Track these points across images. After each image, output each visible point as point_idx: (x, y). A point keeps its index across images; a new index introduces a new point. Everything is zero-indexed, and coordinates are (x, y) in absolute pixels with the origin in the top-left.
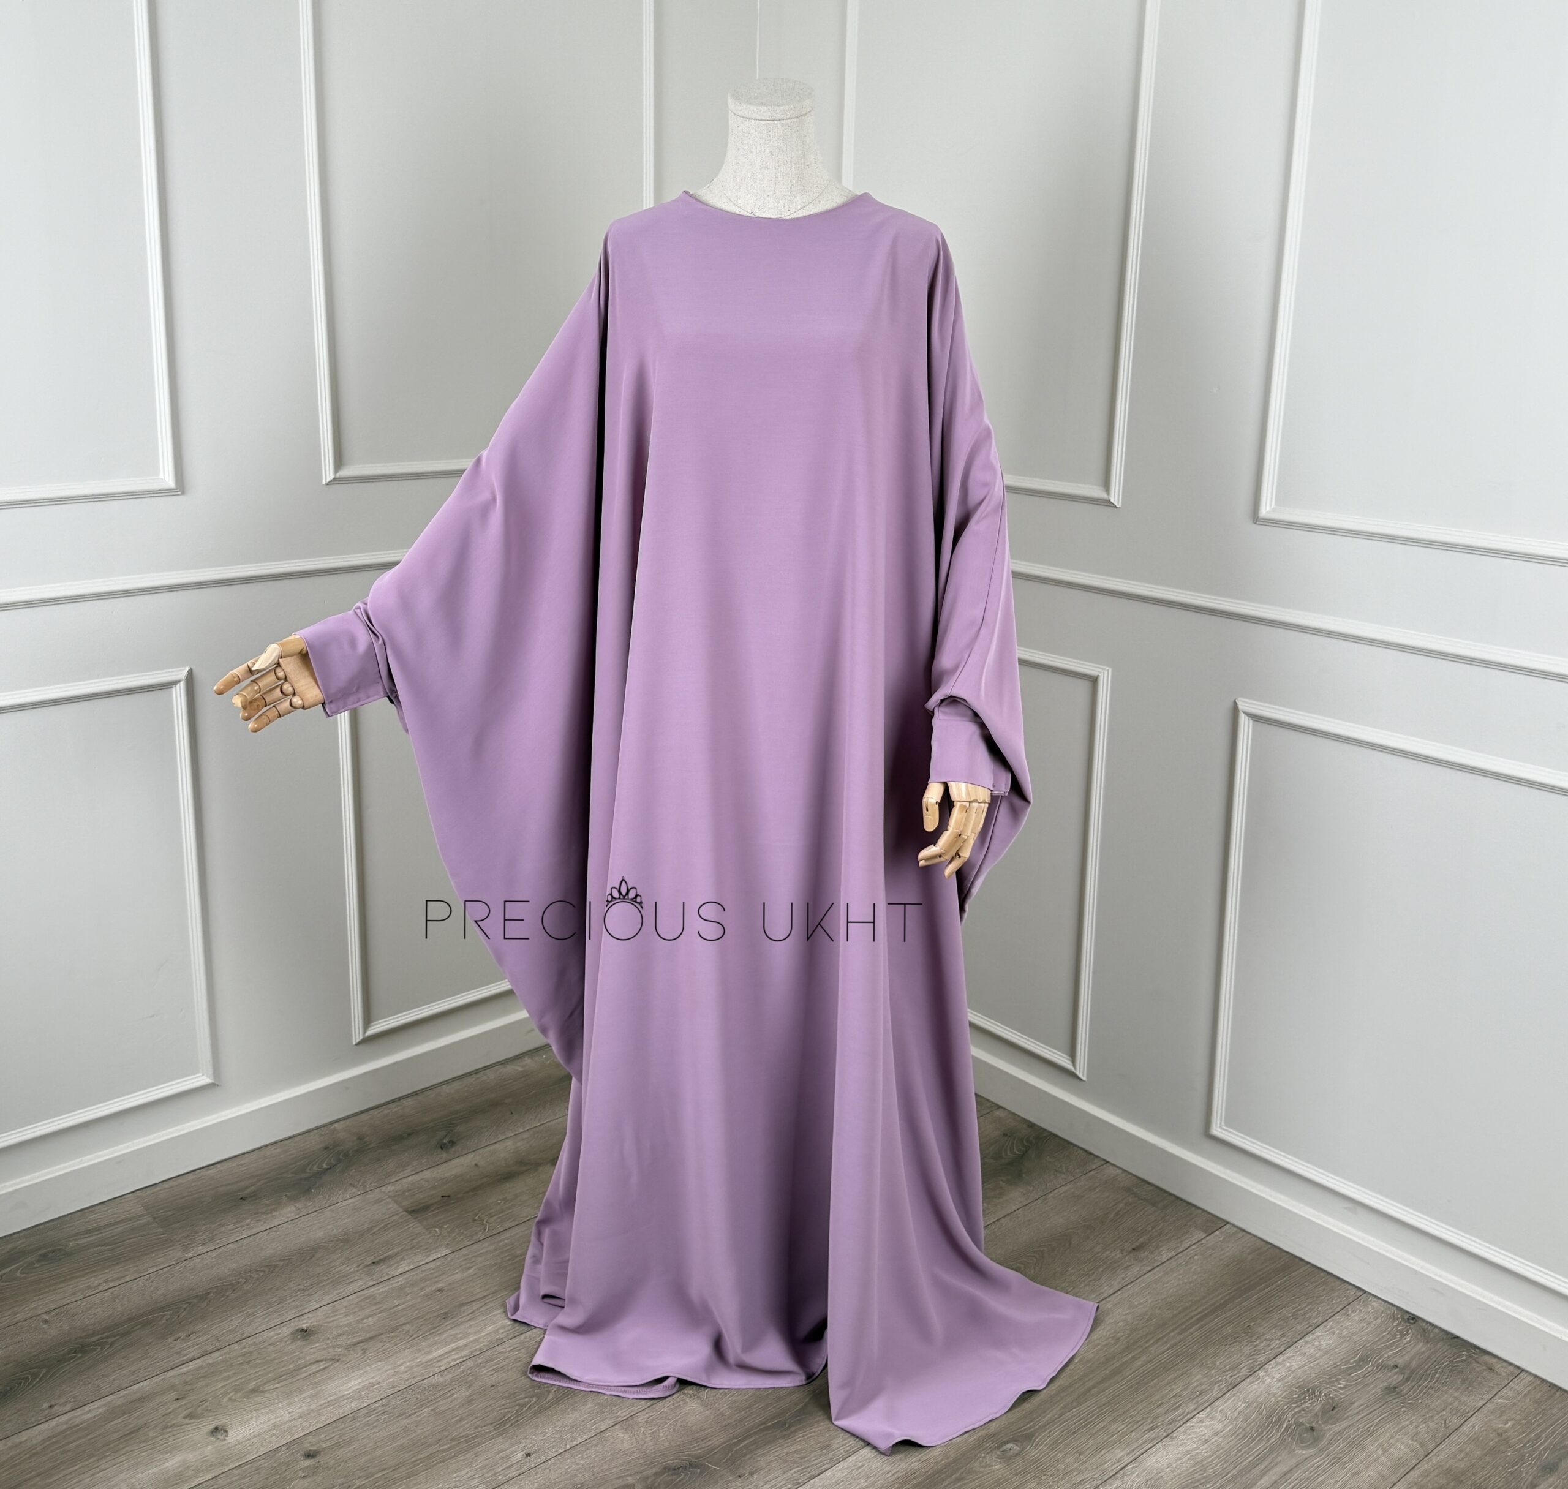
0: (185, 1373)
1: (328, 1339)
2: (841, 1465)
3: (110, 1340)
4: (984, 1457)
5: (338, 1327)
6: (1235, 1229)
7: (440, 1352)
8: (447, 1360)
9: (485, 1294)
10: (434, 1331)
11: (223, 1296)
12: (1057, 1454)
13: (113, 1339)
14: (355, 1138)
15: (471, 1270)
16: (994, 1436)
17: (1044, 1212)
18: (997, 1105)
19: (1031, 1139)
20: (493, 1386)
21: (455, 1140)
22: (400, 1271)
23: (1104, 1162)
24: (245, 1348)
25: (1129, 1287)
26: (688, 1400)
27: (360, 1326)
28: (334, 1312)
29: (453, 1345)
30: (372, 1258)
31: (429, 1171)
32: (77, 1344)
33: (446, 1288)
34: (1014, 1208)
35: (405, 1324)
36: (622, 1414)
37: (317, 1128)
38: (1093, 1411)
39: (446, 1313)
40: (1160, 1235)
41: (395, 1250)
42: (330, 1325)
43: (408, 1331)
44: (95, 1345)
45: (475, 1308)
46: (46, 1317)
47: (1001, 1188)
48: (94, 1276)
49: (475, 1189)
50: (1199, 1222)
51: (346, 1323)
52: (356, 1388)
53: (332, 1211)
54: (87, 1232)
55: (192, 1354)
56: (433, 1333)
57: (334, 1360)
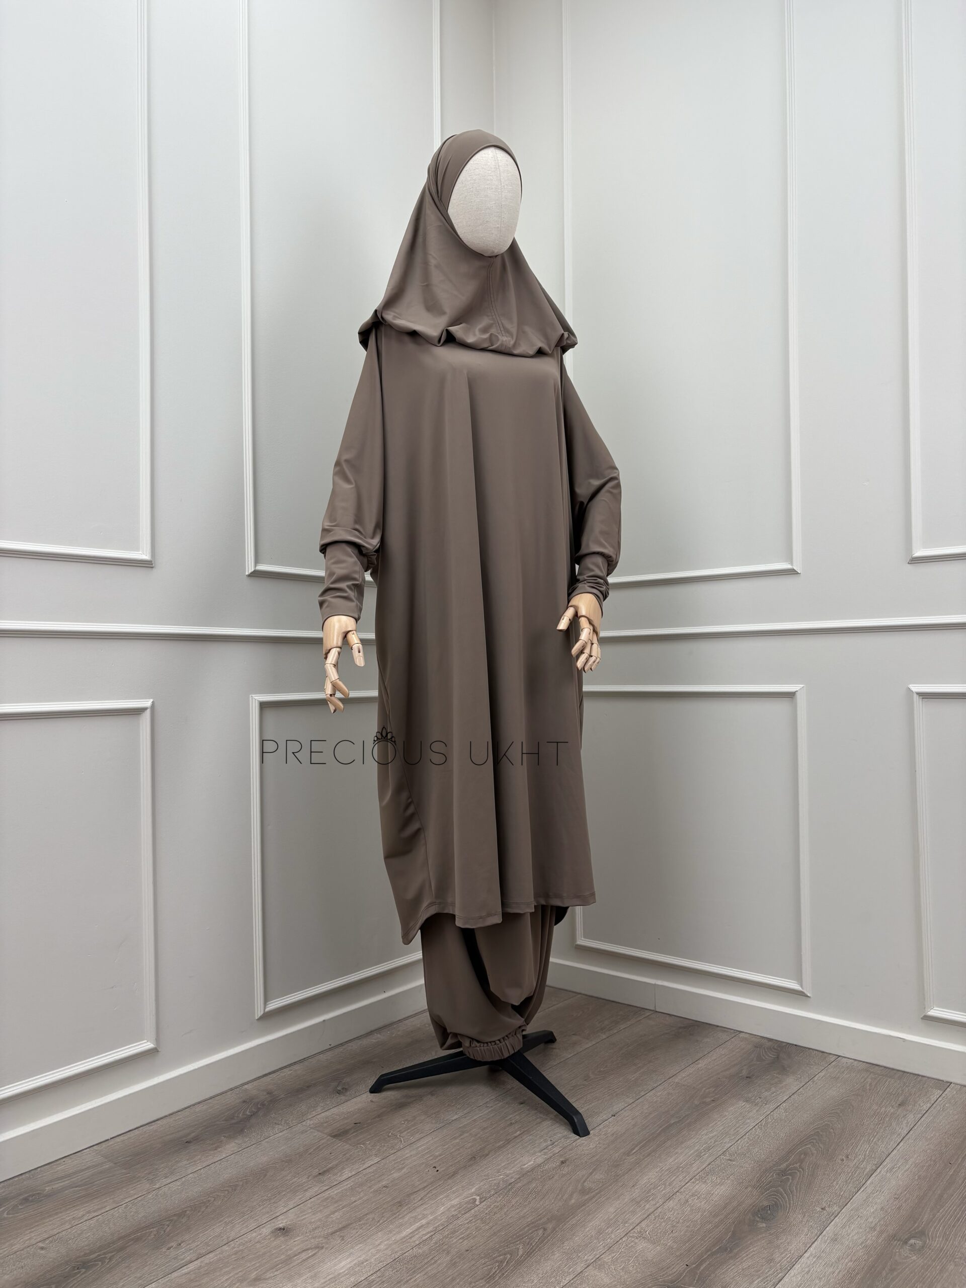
0: (188, 1273)
1: (306, 1233)
2: (792, 1272)
3: (109, 1256)
4: (899, 1252)
5: (310, 1223)
6: (959, 1086)
7: (409, 1231)
8: (417, 1236)
9: (425, 1185)
10: (395, 1216)
11: (199, 1211)
12: (953, 1242)
13: (110, 1255)
14: (265, 1093)
15: (405, 1170)
16: (895, 1237)
17: (820, 1089)
18: (737, 1031)
19: (775, 1047)
20: (467, 1250)
21: (347, 1087)
22: (345, 1177)
23: (837, 1057)
24: (234, 1248)
25: (916, 1128)
26: (636, 1241)
27: (330, 1220)
28: (302, 1212)
29: (418, 1224)
30: (317, 1170)
31: (335, 1109)
32: (77, 1262)
33: (390, 1185)
34: (795, 1089)
35: (367, 1214)
36: (590, 1258)
37: (231, 1089)
38: (955, 1210)
39: (399, 1202)
40: (911, 1095)
41: (334, 1163)
42: (304, 1221)
43: (373, 1219)
44: (95, 1261)
45: (422, 1196)
46: (41, 1245)
47: (777, 1077)
48: (76, 1210)
49: (379, 1116)
50: (931, 1084)
51: (317, 1218)
52: (349, 1266)
53: (268, 1142)
54: (58, 1179)
55: (188, 1258)
56: (395, 1218)
57: (319, 1247)
